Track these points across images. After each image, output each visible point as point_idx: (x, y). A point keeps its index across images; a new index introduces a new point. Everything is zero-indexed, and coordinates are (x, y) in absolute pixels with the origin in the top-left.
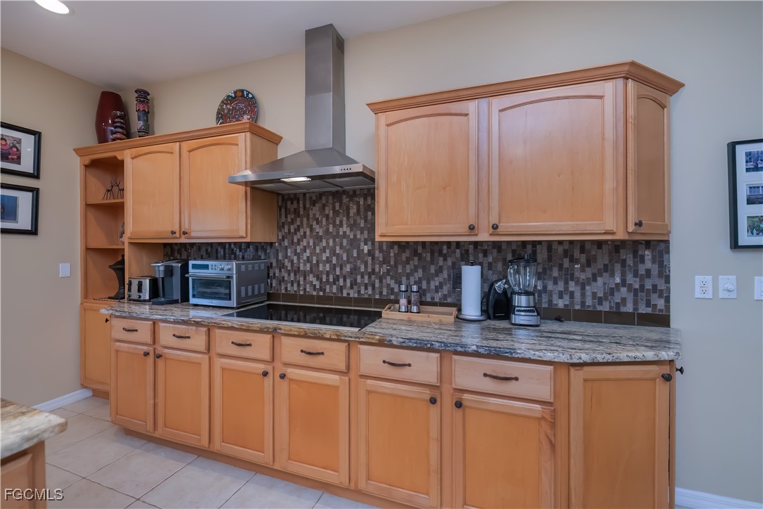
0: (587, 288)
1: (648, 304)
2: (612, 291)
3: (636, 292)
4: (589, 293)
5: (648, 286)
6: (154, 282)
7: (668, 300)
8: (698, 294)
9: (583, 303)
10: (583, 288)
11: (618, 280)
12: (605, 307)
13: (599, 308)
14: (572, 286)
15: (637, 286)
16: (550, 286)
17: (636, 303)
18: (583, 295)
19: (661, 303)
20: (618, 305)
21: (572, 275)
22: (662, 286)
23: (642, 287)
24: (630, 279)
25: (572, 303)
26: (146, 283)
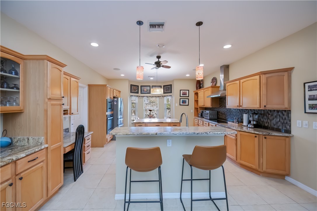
0: (272, 121)
1: (285, 127)
2: (277, 123)
3: (282, 124)
4: (272, 123)
5: (285, 122)
6: (201, 114)
7: (290, 126)
8: (298, 126)
9: (271, 125)
10: (271, 121)
11: (278, 120)
12: (275, 127)
13: (274, 127)
14: (269, 121)
15: (283, 122)
16: (264, 120)
17: (282, 126)
18: (271, 123)
19: (288, 127)
20: (278, 126)
21: (269, 118)
22: (289, 122)
23: (284, 122)
24: (281, 120)
25: (269, 125)
26: (200, 114)
